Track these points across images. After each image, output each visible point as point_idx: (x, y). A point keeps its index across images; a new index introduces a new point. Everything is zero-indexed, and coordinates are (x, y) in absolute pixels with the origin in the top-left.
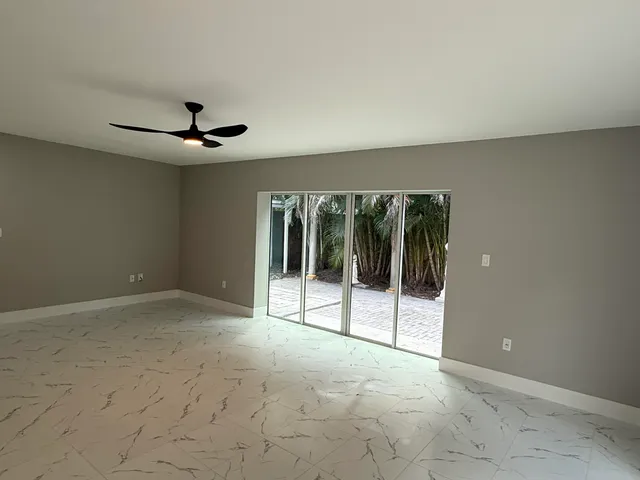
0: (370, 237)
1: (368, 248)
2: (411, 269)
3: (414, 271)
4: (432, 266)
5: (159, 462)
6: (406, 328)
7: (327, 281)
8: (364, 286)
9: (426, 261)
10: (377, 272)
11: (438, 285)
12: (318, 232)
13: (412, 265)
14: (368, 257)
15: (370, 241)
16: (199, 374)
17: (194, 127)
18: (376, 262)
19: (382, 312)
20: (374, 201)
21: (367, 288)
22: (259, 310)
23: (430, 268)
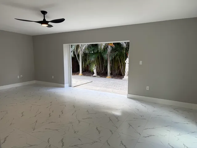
0: (100, 60)
1: (100, 64)
2: (114, 70)
3: (115, 70)
4: (121, 68)
5: (46, 129)
6: (114, 88)
7: (86, 75)
8: (99, 76)
9: (119, 67)
10: (103, 72)
11: (123, 74)
12: (82, 59)
13: (114, 68)
14: (100, 66)
15: (100, 61)
16: (51, 105)
17: (44, 19)
18: (102, 69)
19: (106, 84)
20: (103, 47)
21: (100, 77)
22: (66, 85)
23: (120, 69)
